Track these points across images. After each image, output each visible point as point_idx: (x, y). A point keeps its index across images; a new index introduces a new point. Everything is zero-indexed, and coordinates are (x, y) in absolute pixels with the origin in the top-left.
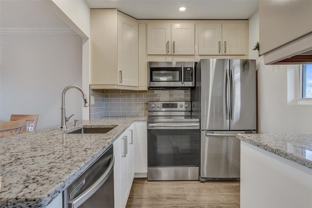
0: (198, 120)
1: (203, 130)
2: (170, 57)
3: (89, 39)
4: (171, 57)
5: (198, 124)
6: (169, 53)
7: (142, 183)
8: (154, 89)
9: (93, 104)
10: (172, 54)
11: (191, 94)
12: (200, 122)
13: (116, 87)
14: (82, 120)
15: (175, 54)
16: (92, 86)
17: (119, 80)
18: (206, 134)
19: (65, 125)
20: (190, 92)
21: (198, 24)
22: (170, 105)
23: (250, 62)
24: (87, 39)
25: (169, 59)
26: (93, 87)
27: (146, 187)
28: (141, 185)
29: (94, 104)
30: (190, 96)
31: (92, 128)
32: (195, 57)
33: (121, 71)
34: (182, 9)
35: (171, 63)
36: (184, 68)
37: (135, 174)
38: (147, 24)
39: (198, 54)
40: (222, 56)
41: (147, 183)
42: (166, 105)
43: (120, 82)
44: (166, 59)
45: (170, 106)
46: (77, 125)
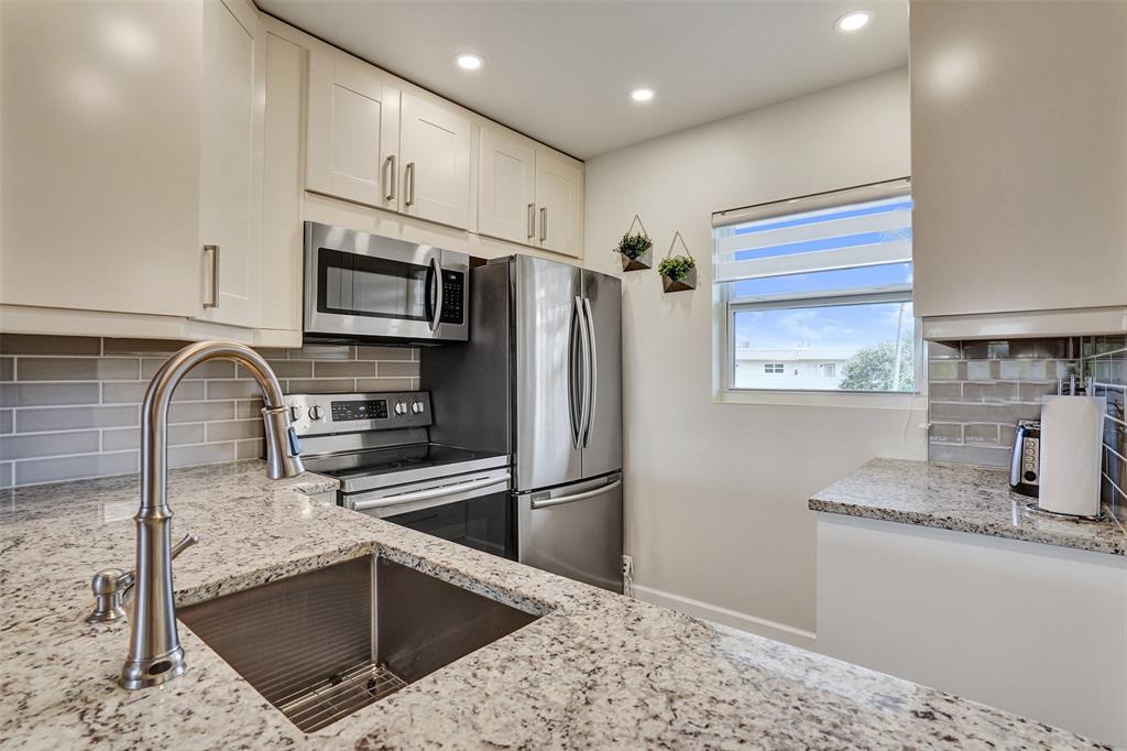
1: (523, 493)
2: (391, 219)
4: (396, 221)
5: (509, 474)
6: (392, 206)
10: (400, 211)
11: (421, 363)
12: (512, 465)
15: (410, 213)
18: (532, 503)
20: (418, 356)
21: (479, 130)
22: (361, 408)
23: (600, 281)
25: (391, 228)
30: (418, 371)
32: (467, 238)
34: (469, 63)
35: (412, 247)
38: (308, 52)
39: (478, 228)
40: (532, 250)
42: (348, 409)
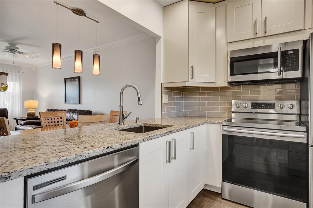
0: (304, 128)
1: (312, 146)
2: (259, 40)
3: (162, 38)
4: (261, 40)
5: (304, 135)
6: (258, 36)
7: (213, 199)
8: (241, 85)
9: (165, 103)
10: (263, 36)
12: (307, 131)
13: (187, 84)
14: (155, 118)
15: (267, 35)
16: (165, 84)
17: (190, 77)
19: (122, 122)
20: (299, 86)
22: (263, 105)
24: (160, 37)
25: (259, 43)
26: (166, 86)
27: (215, 205)
28: (212, 201)
29: (168, 103)
31: (151, 127)
33: (192, 67)
36: (282, 52)
37: (206, 185)
38: (227, 5)
41: (219, 201)
42: (257, 105)
43: (192, 79)
44: (253, 43)
45: (263, 107)
46: (138, 122)
